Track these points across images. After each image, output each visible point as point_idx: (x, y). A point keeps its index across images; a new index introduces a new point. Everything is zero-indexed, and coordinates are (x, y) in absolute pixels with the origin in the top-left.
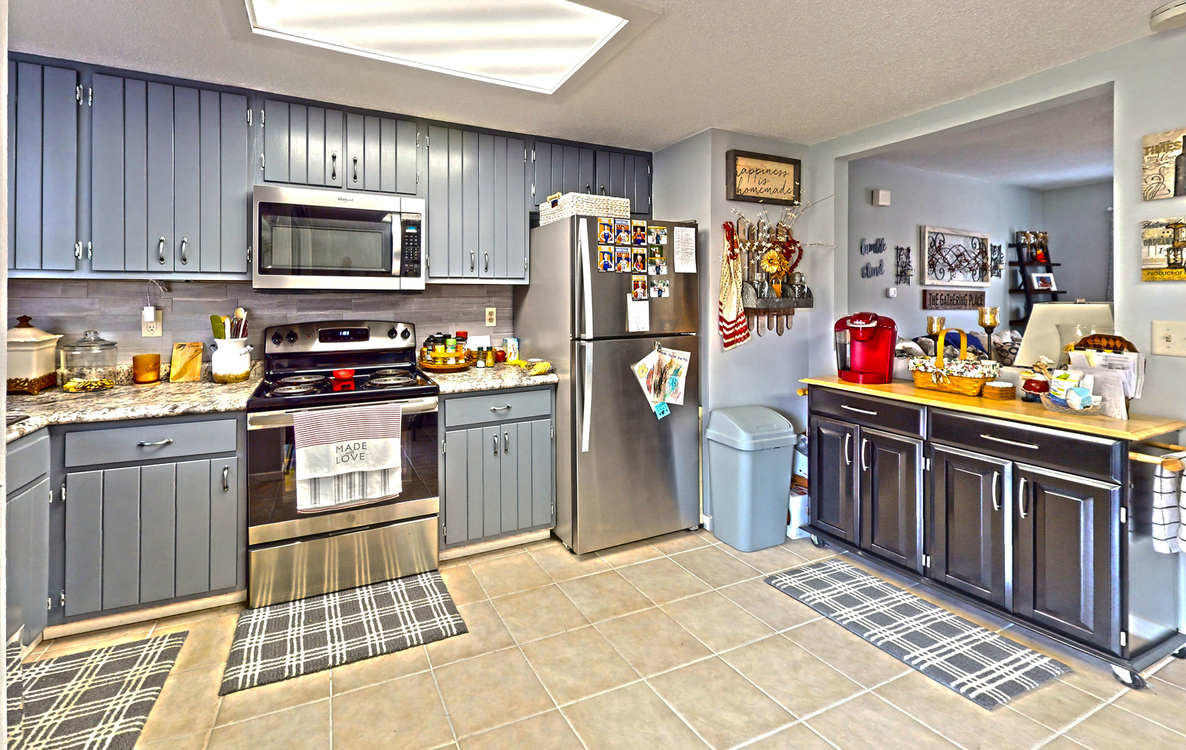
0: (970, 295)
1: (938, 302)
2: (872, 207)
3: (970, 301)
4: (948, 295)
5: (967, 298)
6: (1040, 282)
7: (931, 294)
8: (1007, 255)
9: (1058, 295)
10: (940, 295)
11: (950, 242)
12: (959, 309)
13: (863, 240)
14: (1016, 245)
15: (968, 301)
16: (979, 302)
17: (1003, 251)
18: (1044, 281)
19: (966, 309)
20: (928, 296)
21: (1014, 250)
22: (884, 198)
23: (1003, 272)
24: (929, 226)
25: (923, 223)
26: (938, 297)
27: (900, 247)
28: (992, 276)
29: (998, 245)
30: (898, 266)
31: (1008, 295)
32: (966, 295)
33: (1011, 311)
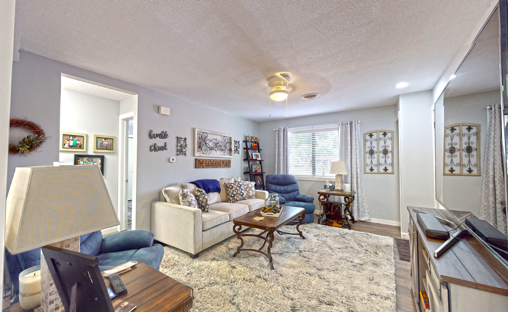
0: (223, 161)
1: (204, 165)
2: (159, 115)
3: (223, 164)
4: (210, 161)
5: (221, 163)
6: (255, 156)
7: (199, 161)
8: (242, 145)
9: (262, 161)
10: (205, 161)
11: (210, 137)
12: (217, 167)
13: (151, 131)
14: (246, 142)
15: (222, 164)
16: (228, 164)
17: (240, 143)
18: (257, 156)
19: (221, 167)
20: (198, 162)
21: (244, 143)
22: (165, 110)
23: (240, 152)
24: (198, 129)
25: (194, 127)
26: (204, 162)
27: (179, 137)
28: (234, 153)
29: (238, 141)
30: (177, 146)
31: (243, 161)
32: (221, 161)
33: (244, 168)
